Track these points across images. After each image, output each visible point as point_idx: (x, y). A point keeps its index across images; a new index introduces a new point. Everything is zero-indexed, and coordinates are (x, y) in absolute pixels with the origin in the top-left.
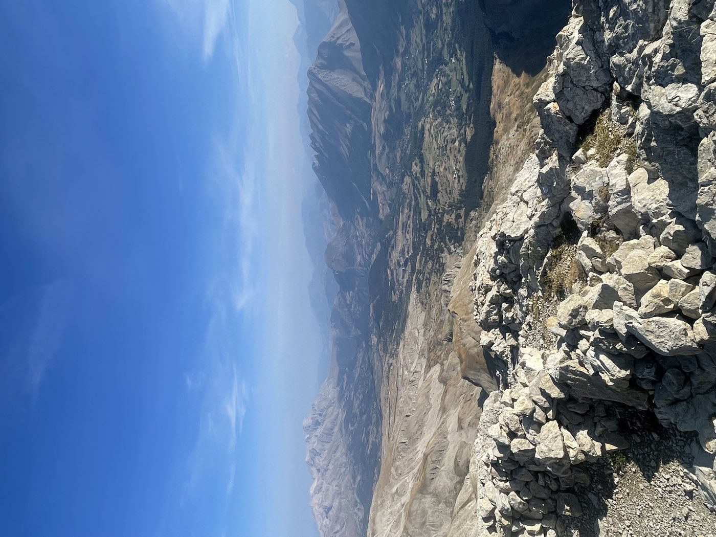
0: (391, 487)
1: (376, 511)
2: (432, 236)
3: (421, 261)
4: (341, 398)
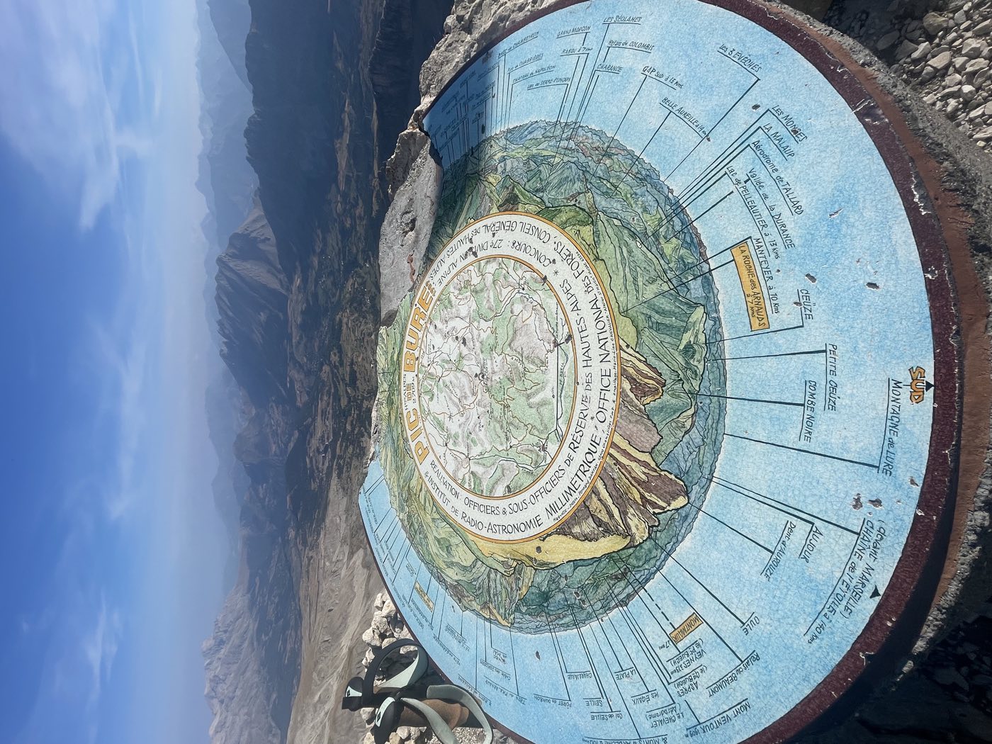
0: (313, 695)
1: (295, 729)
2: (352, 422)
3: (341, 446)
4: (252, 603)
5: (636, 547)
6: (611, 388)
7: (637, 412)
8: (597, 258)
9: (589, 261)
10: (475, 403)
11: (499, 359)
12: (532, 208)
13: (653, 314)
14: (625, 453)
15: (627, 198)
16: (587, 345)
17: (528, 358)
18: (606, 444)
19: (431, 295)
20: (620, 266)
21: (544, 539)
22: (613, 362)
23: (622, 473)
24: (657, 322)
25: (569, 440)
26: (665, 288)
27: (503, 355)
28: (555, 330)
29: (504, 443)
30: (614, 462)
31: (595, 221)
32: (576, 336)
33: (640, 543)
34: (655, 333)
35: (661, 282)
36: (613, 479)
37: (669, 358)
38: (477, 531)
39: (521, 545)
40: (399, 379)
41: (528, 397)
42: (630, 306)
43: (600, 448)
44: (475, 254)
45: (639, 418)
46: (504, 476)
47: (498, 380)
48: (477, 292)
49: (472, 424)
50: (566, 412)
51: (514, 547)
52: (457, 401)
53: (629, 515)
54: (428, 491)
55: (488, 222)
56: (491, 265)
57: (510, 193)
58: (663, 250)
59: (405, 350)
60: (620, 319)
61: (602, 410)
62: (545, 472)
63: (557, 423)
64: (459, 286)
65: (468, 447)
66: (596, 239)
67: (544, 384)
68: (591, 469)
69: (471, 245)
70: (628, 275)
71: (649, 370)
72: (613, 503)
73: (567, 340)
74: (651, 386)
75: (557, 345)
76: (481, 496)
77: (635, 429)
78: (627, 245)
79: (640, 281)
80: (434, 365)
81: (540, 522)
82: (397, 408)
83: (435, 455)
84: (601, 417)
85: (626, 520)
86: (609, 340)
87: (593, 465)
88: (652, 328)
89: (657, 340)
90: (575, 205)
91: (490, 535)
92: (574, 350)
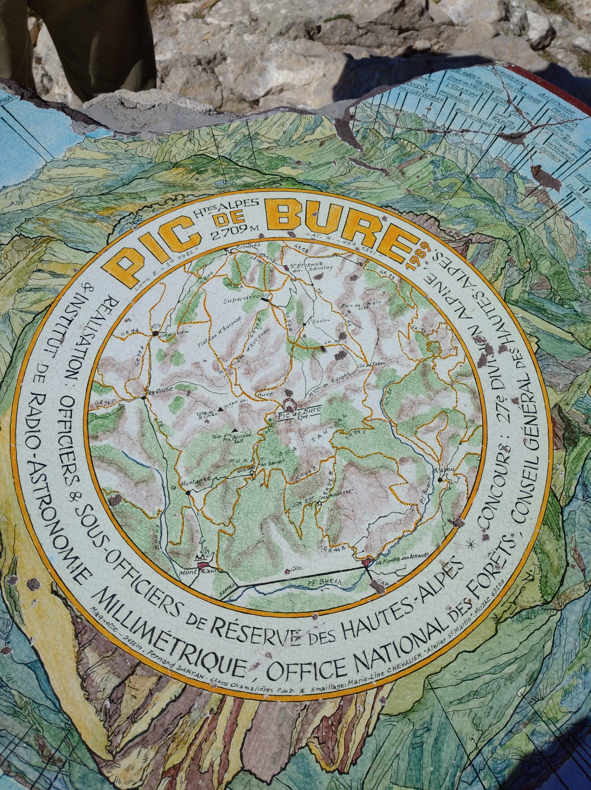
5: (101, 773)
6: (321, 683)
7: (295, 736)
8: (498, 621)
9: (493, 606)
10: (244, 397)
11: (324, 443)
12: (560, 479)
13: (433, 734)
14: (233, 725)
15: (580, 659)
16: (375, 625)
17: (337, 507)
18: (238, 689)
19: (408, 257)
20: (492, 663)
21: (55, 593)
22: (357, 677)
23: (202, 727)
24: (422, 743)
25: (229, 615)
26: (470, 746)
27: (333, 451)
28: (389, 558)
29: (192, 476)
30: (215, 709)
31: (549, 606)
32: (384, 602)
33: (107, 778)
34: (408, 742)
35: (476, 738)
36: (189, 712)
37: (379, 772)
38: (21, 437)
39: (29, 544)
40: (247, 187)
41: (277, 519)
42: (438, 692)
43: (227, 678)
44: (482, 362)
45: (288, 740)
46: (137, 484)
47: (291, 447)
48: (424, 374)
49: (207, 394)
50: (269, 602)
51: (22, 530)
52: (238, 353)
53: (144, 751)
54: (59, 295)
55: (535, 387)
56: (469, 402)
57: (580, 428)
58: (517, 732)
59: (302, 197)
60: (418, 679)
61: (285, 669)
62: (164, 573)
63: (248, 587)
64: (429, 329)
65: (163, 392)
66: (524, 613)
67: (302, 549)
68: (192, 667)
69: (496, 349)
70: (480, 681)
71: (357, 742)
72: (153, 719)
73: (374, 585)
74: (336, 750)
75: (367, 563)
76: (88, 437)
77: (271, 736)
78: (520, 671)
79: (474, 703)
80: (289, 284)
81: (79, 578)
82: (193, 187)
83: (129, 307)
84: (276, 672)
85: (134, 746)
86: (389, 665)
87: (200, 670)
88: (415, 736)
89: (400, 748)
90: (568, 564)
91: (25, 470)
92: (364, 601)
